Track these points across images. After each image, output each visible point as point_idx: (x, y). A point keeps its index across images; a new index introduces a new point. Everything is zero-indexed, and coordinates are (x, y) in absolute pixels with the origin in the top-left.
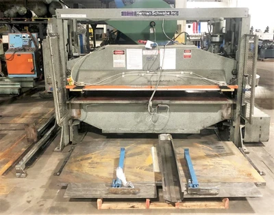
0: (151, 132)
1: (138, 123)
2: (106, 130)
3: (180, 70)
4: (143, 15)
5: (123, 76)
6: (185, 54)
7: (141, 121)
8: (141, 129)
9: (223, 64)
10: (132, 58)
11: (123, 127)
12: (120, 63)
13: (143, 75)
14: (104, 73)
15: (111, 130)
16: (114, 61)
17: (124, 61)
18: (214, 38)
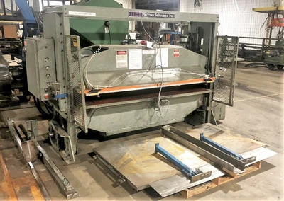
0: (148, 127)
1: (138, 120)
2: (109, 132)
3: (171, 68)
4: (147, 16)
5: (129, 76)
6: (175, 53)
7: (140, 118)
8: (140, 125)
9: (200, 61)
10: (133, 58)
11: (124, 126)
12: (123, 63)
13: (145, 73)
14: (110, 75)
15: (115, 132)
16: (118, 61)
17: (126, 61)
18: (183, 39)
